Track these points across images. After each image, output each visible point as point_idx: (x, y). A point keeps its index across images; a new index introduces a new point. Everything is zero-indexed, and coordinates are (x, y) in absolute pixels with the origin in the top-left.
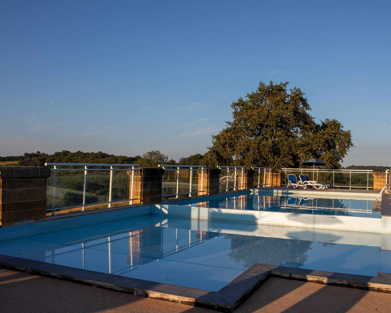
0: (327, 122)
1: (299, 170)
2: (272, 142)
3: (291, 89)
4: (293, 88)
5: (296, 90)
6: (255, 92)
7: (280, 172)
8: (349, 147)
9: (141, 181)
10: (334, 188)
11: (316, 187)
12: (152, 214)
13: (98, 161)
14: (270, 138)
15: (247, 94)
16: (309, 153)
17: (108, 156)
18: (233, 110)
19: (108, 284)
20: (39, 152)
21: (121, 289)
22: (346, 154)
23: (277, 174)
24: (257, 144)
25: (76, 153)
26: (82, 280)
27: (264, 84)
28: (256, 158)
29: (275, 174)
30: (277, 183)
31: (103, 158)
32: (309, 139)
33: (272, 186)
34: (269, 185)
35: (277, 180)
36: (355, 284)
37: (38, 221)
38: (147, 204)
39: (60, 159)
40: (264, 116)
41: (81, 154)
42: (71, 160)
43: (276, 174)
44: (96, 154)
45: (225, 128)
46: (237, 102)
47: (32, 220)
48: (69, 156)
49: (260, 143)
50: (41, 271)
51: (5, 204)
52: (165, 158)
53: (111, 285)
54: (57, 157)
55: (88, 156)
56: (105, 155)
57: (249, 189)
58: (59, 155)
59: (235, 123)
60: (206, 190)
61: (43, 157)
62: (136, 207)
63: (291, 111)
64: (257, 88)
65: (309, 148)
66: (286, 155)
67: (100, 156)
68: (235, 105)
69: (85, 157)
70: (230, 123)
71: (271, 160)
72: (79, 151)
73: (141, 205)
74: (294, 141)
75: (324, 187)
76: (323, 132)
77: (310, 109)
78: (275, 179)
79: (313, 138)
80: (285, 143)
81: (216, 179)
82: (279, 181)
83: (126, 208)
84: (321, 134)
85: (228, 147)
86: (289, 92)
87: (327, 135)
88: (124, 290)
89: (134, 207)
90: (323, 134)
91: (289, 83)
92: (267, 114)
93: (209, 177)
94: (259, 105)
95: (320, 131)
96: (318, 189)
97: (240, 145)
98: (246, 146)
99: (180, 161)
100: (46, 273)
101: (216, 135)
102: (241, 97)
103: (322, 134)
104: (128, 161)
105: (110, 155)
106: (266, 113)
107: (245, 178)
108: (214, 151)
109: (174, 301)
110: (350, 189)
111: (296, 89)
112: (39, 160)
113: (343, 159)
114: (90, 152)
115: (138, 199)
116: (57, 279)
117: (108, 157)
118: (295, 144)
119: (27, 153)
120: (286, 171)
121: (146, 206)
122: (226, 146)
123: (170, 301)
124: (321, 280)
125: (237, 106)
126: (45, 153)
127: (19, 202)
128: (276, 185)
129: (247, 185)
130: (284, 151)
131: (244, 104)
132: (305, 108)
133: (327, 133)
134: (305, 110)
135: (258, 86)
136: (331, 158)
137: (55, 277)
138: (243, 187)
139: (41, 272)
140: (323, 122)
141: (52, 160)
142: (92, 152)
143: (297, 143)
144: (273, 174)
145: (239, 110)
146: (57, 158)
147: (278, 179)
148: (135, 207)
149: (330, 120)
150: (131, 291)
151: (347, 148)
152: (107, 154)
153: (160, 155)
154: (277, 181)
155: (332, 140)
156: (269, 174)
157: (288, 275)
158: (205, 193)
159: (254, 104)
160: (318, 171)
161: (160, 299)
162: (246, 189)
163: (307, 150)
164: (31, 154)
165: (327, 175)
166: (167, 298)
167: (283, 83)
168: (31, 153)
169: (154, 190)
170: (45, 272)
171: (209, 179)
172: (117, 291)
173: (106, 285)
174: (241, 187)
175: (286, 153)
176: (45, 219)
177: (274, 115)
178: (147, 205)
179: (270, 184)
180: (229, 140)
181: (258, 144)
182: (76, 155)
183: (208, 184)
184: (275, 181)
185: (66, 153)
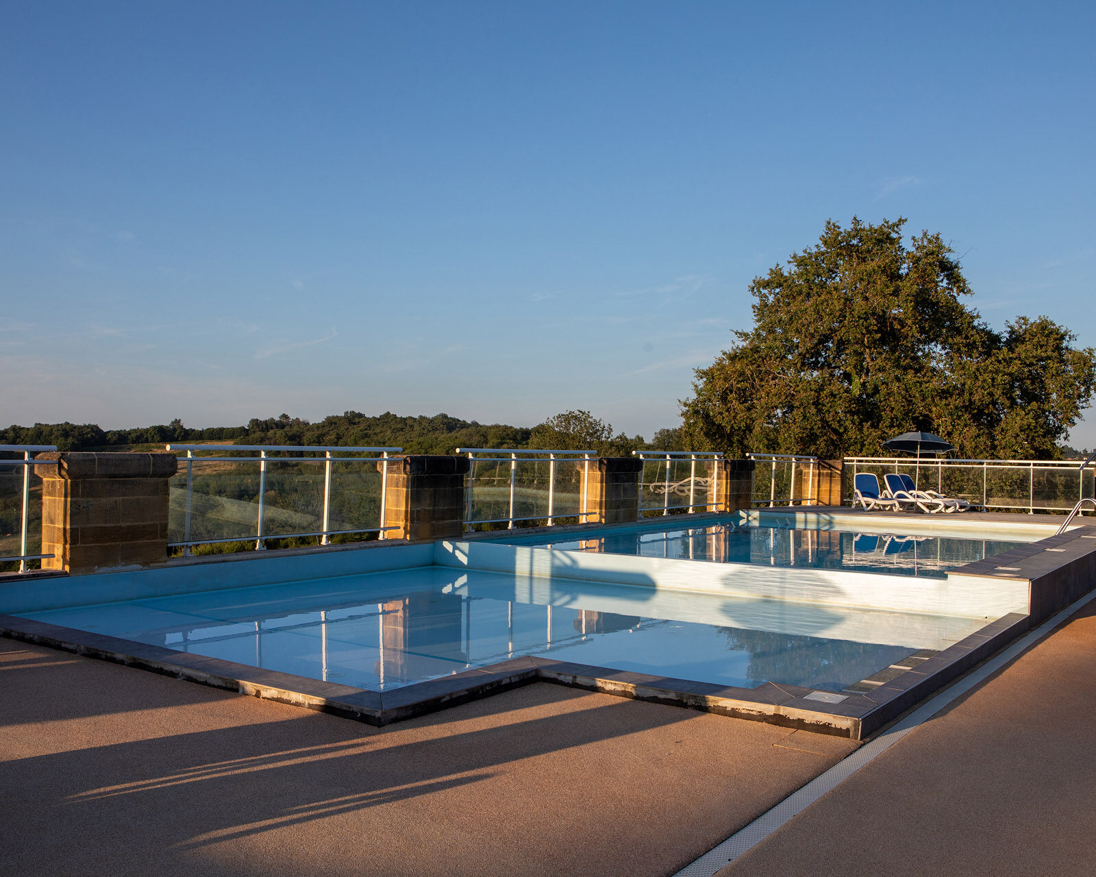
0: (1024, 327)
1: (933, 463)
2: (861, 385)
3: (913, 238)
4: (919, 235)
5: (929, 239)
6: (814, 250)
7: (840, 468)
8: (1089, 395)
9: (407, 487)
10: (985, 510)
11: (928, 507)
12: (437, 564)
13: (437, 439)
14: (857, 374)
15: (792, 255)
16: (962, 415)
17: (464, 425)
18: (756, 301)
19: (201, 674)
20: (285, 416)
21: (219, 682)
22: (1078, 415)
23: (831, 473)
24: (813, 393)
25: (379, 419)
26: (162, 666)
27: (837, 226)
28: (812, 429)
29: (827, 473)
30: (830, 496)
31: (450, 432)
32: (965, 374)
33: (818, 504)
34: (809, 501)
35: (830, 487)
36: (691, 700)
37: (149, 566)
38: (422, 539)
39: (337, 434)
40: (831, 314)
41: (392, 420)
42: (366, 436)
43: (829, 471)
44: (431, 421)
45: (728, 348)
46: (767, 278)
47: (136, 564)
48: (362, 427)
49: (821, 388)
50: (101, 651)
51: (76, 529)
52: (603, 430)
53: (205, 675)
54: (333, 430)
55: (411, 426)
56: (456, 424)
57: (738, 509)
58: (335, 423)
59: (759, 335)
60: (598, 511)
61: (295, 429)
62: (393, 545)
63: (907, 300)
64: (820, 239)
65: (964, 402)
66: (897, 420)
67: (441, 426)
68: (759, 285)
69: (403, 429)
70: (745, 336)
71: (853, 434)
72: (388, 413)
73: (407, 541)
74: (918, 382)
75: (953, 507)
76: (1008, 354)
77: (969, 291)
78: (825, 487)
79: (974, 373)
80: (895, 387)
81: (626, 484)
82: (836, 492)
83: (366, 547)
84: (1002, 361)
85: (736, 399)
86: (907, 245)
87: (1020, 362)
88: (224, 685)
89: (385, 546)
90: (1009, 362)
91: (906, 220)
92: (841, 310)
93: (604, 478)
94: (823, 286)
95: (998, 353)
96: (932, 512)
97: (768, 394)
98: (783, 397)
99: (656, 438)
100: (108, 655)
101: (705, 368)
102: (778, 265)
103: (1004, 360)
104: (514, 439)
105: (469, 422)
106: (837, 308)
107: (724, 481)
108: (697, 412)
109: (297, 704)
110: (1031, 513)
111: (928, 237)
112: (285, 437)
113: (1069, 429)
114: (416, 416)
115: (399, 528)
116: (124, 665)
117: (462, 428)
118: (922, 391)
119: (257, 420)
120: (855, 463)
121: (417, 544)
122: (731, 396)
123: (291, 704)
124: (629, 690)
125: (764, 287)
126: (301, 420)
127: (108, 525)
128: (828, 503)
129: (730, 501)
130: (893, 409)
131: (786, 281)
132: (955, 290)
133: (1020, 359)
134: (955, 294)
135: (822, 231)
136: (1027, 429)
137: (122, 662)
138: (717, 504)
139: (101, 653)
140: (1011, 327)
141: (318, 437)
142: (421, 416)
143: (927, 388)
144: (821, 471)
145: (771, 298)
146: (331, 432)
147: (833, 485)
148: (391, 546)
149: (1032, 321)
150: (235, 687)
151: (1084, 399)
152: (462, 420)
153: (591, 423)
154: (830, 491)
155: (1035, 378)
156: (809, 473)
157: (569, 679)
158: (595, 518)
159: (807, 281)
160: (942, 463)
161: (278, 700)
162: (728, 509)
163: (956, 408)
164: (266, 421)
165: (1015, 477)
166: (288, 699)
167: (890, 223)
168: (267, 418)
169: (442, 508)
170: (107, 652)
171: (604, 484)
172: (214, 686)
173: (197, 676)
174: (713, 504)
175: (899, 415)
176: (163, 564)
177: (859, 312)
178: (423, 541)
179: (811, 500)
180: (739, 382)
181: (816, 391)
182: (378, 422)
183: (601, 496)
184: (825, 491)
185: (353, 419)
